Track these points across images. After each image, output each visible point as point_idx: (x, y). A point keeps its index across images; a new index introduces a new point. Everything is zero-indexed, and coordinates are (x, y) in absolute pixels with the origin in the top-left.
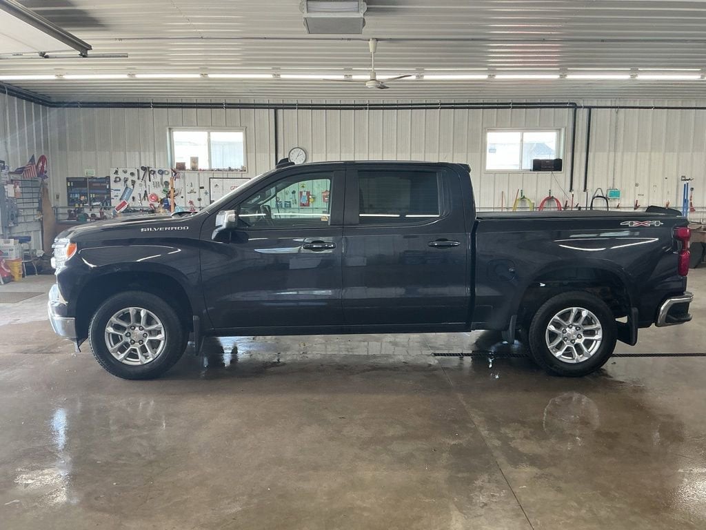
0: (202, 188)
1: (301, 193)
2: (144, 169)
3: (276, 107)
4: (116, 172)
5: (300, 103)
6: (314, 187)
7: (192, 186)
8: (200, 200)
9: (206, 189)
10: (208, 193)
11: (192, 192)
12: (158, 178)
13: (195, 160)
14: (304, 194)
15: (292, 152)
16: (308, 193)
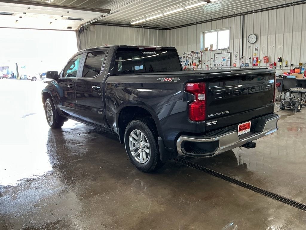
0: (212, 59)
1: (254, 58)
2: (192, 52)
3: (243, 14)
4: (184, 54)
5: (255, 9)
6: (261, 55)
7: (208, 58)
8: (211, 64)
9: (213, 59)
10: (214, 61)
11: (208, 61)
12: (196, 55)
13: (211, 46)
14: (255, 59)
15: (250, 37)
16: (257, 59)
